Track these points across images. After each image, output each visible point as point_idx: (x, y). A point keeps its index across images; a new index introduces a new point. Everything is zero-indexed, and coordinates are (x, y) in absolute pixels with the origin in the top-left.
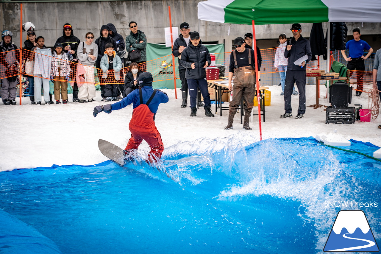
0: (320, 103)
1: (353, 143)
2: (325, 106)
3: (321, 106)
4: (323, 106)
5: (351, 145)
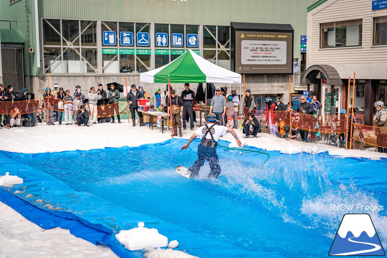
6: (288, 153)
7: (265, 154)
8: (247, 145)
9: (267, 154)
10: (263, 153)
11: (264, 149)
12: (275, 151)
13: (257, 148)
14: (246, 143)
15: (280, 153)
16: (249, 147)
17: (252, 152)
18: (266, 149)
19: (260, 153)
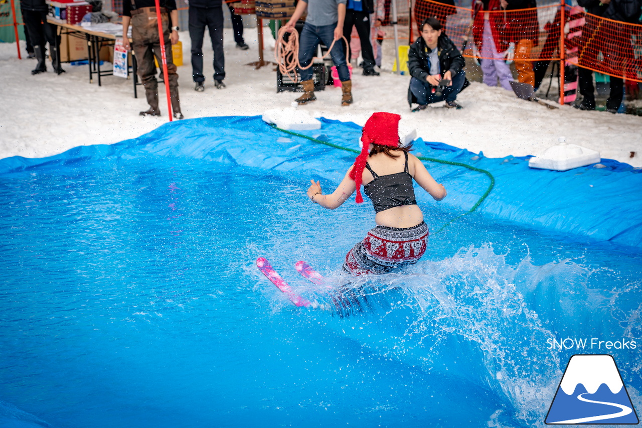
0: (266, 59)
1: (325, 124)
2: (274, 64)
3: (268, 63)
4: (271, 64)
5: (322, 127)
6: (555, 168)
7: (481, 171)
8: (420, 139)
9: (488, 174)
10: (471, 169)
11: (478, 153)
12: (512, 161)
13: (454, 149)
14: (414, 132)
15: (530, 165)
16: (427, 144)
17: (435, 164)
18: (481, 153)
19: (463, 168)
